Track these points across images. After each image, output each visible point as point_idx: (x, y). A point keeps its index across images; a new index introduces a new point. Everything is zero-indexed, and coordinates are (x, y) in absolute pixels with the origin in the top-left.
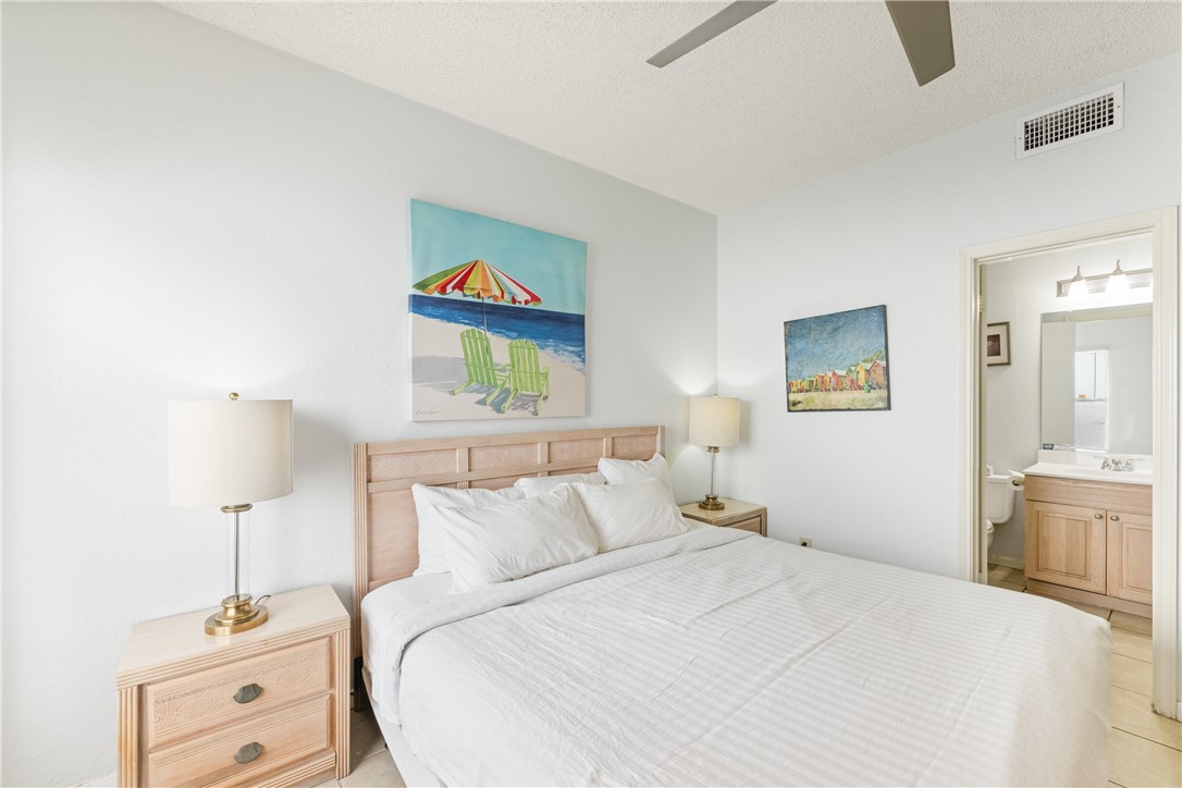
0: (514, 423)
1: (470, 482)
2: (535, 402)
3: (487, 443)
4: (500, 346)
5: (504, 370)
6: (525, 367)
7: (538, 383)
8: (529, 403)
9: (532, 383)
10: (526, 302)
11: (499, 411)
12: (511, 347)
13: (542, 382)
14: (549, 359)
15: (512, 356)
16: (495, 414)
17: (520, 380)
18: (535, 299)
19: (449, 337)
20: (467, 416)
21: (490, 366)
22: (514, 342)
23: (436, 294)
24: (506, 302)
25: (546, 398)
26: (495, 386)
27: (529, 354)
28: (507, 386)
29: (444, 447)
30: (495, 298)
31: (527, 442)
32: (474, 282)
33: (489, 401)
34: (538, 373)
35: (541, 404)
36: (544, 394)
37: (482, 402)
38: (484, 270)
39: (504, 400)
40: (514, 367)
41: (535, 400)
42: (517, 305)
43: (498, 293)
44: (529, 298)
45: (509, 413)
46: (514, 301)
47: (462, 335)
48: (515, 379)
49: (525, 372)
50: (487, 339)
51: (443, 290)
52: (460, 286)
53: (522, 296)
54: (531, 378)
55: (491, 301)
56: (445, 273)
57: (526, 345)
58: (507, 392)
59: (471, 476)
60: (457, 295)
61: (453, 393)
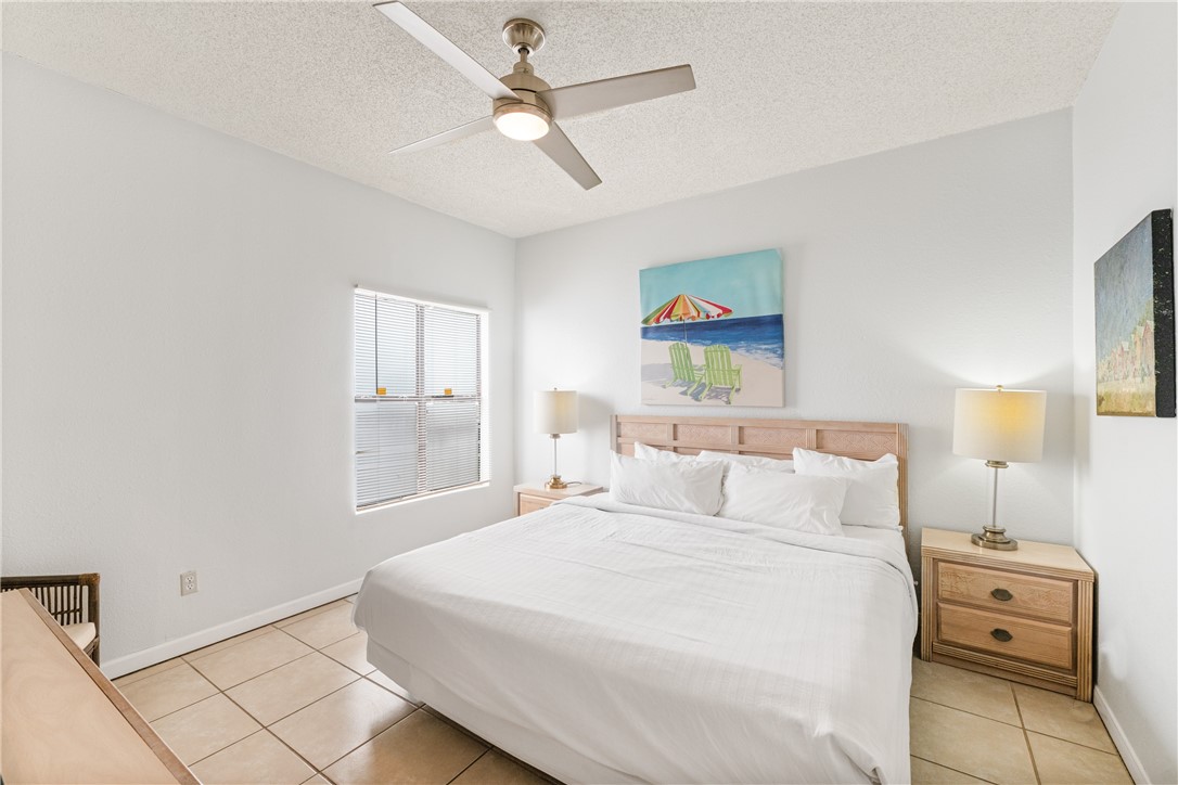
0: (710, 409)
1: (675, 448)
2: (729, 393)
3: (688, 422)
4: (697, 352)
5: (700, 370)
6: (723, 365)
7: (730, 378)
8: (723, 394)
9: (725, 377)
10: (719, 316)
11: (697, 400)
12: (706, 352)
13: (734, 377)
14: (749, 362)
15: (707, 359)
16: (693, 402)
17: (714, 376)
18: (726, 311)
19: (662, 350)
20: (675, 403)
21: (690, 367)
22: (712, 348)
23: (654, 325)
24: (702, 319)
25: (738, 390)
26: (694, 382)
27: (722, 356)
28: (703, 381)
29: (656, 422)
30: (693, 318)
31: (720, 424)
32: (678, 310)
33: (689, 393)
34: (730, 370)
35: (734, 396)
36: (737, 386)
37: (684, 393)
38: (685, 300)
39: (701, 392)
40: (708, 366)
41: (728, 392)
42: (711, 319)
43: (695, 313)
44: (721, 311)
45: (705, 401)
46: (708, 317)
47: (670, 348)
48: (710, 376)
49: (718, 370)
50: (687, 349)
51: (658, 320)
52: (668, 316)
53: (714, 312)
54: (724, 374)
55: (690, 321)
56: (659, 309)
57: (719, 350)
58: (704, 385)
59: (675, 444)
60: (666, 322)
61: (664, 387)
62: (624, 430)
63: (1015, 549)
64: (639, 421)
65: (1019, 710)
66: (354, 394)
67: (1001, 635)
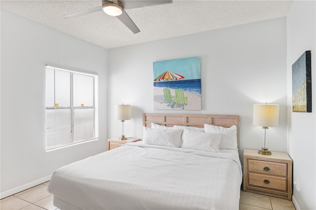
0: (177, 111)
1: (165, 124)
2: (183, 106)
3: (170, 115)
4: (173, 91)
5: (174, 97)
6: (180, 96)
7: (184, 100)
8: (182, 106)
9: (182, 100)
10: (180, 79)
11: (173, 108)
12: (176, 91)
13: (185, 100)
14: (189, 94)
15: (176, 94)
16: (172, 109)
17: (178, 99)
18: (182, 77)
19: (161, 91)
20: (165, 109)
21: (170, 97)
22: (178, 90)
23: (158, 81)
24: (174, 80)
25: (186, 104)
26: (172, 101)
27: (181, 93)
28: (175, 101)
29: (159, 115)
30: (171, 79)
31: (181, 116)
32: (166, 77)
33: (170, 105)
34: (184, 97)
35: (185, 106)
36: (186, 103)
37: (168, 105)
38: (168, 73)
39: (174, 105)
40: (177, 96)
41: (183, 105)
42: (177, 80)
43: (172, 78)
44: (181, 77)
45: (176, 108)
46: (176, 79)
47: (164, 90)
48: (177, 100)
49: (180, 97)
50: (169, 90)
51: (159, 80)
52: (163, 78)
53: (179, 77)
54: (182, 99)
55: (170, 80)
56: (160, 76)
57: (180, 91)
58: (175, 103)
59: (165, 123)
60: (162, 81)
61: (162, 103)
62: (147, 119)
63: (271, 154)
64: (153, 115)
65: (271, 204)
66: (46, 106)
67: (267, 182)
